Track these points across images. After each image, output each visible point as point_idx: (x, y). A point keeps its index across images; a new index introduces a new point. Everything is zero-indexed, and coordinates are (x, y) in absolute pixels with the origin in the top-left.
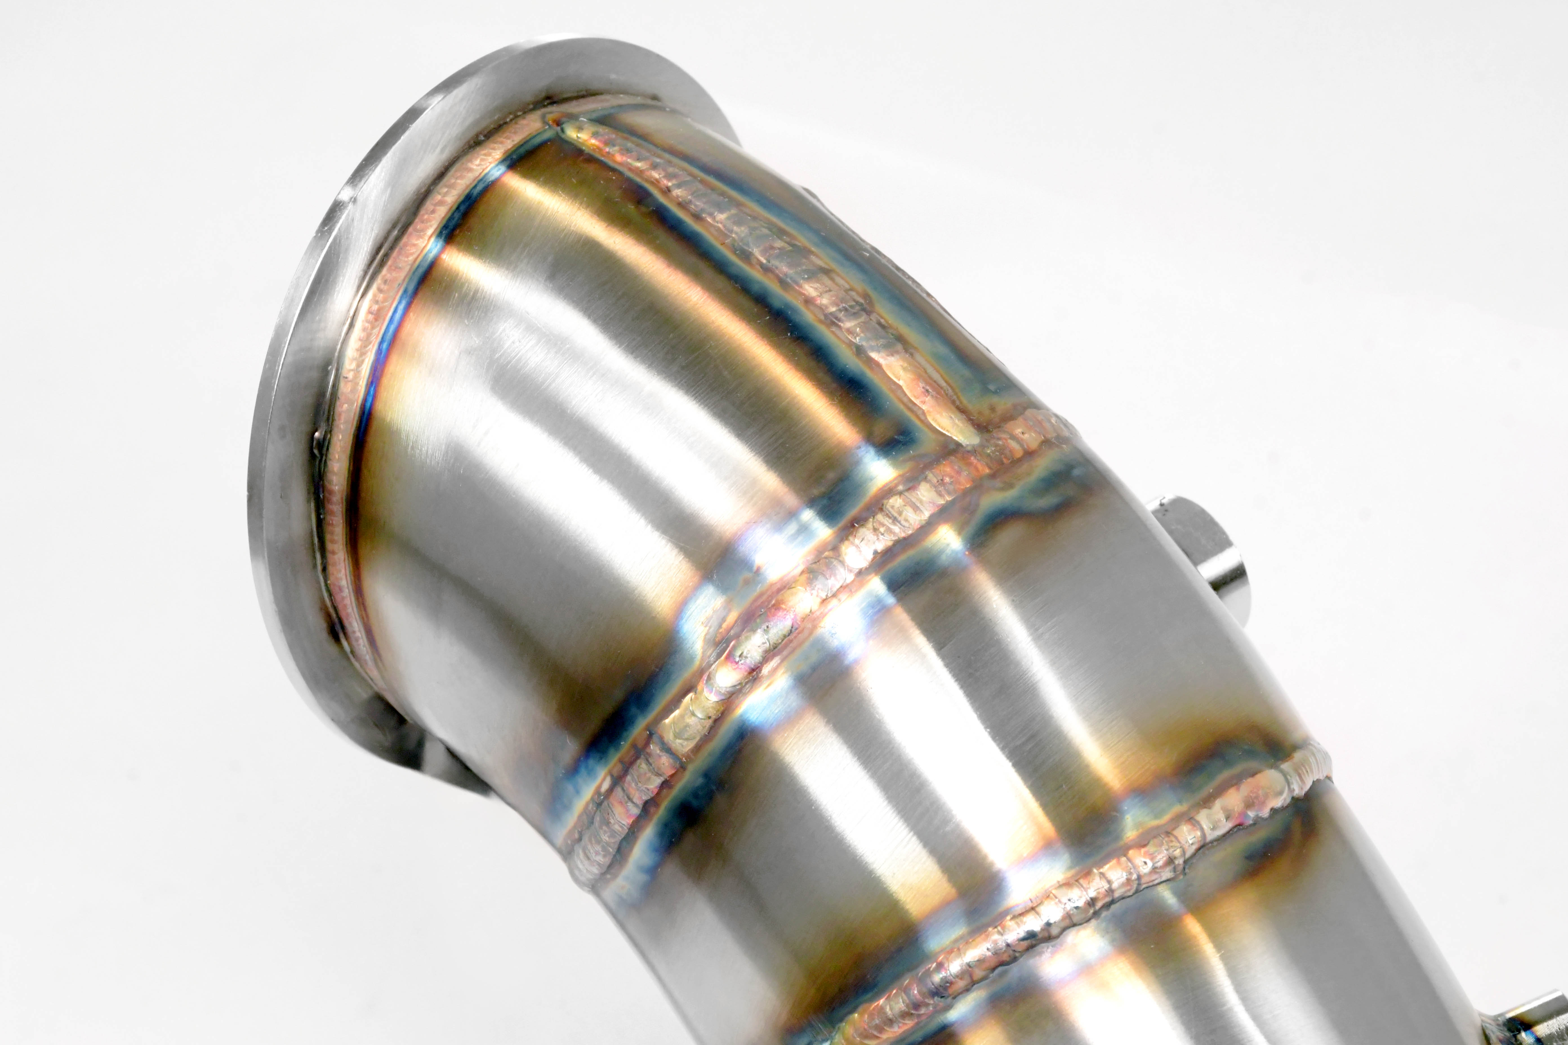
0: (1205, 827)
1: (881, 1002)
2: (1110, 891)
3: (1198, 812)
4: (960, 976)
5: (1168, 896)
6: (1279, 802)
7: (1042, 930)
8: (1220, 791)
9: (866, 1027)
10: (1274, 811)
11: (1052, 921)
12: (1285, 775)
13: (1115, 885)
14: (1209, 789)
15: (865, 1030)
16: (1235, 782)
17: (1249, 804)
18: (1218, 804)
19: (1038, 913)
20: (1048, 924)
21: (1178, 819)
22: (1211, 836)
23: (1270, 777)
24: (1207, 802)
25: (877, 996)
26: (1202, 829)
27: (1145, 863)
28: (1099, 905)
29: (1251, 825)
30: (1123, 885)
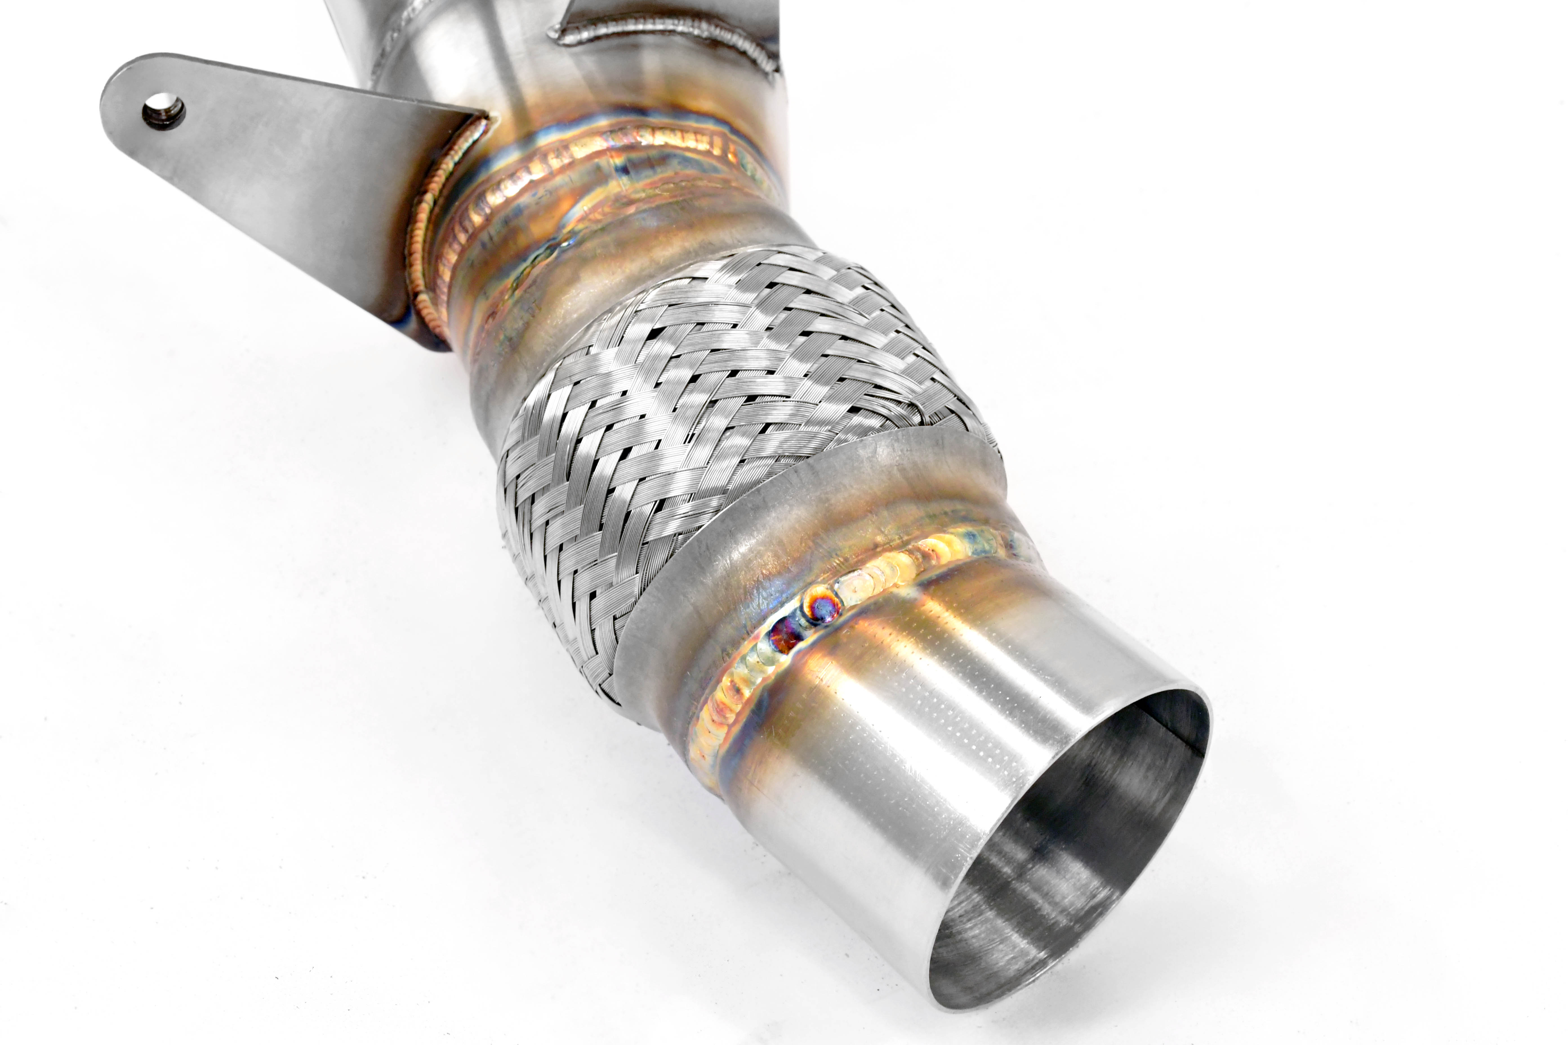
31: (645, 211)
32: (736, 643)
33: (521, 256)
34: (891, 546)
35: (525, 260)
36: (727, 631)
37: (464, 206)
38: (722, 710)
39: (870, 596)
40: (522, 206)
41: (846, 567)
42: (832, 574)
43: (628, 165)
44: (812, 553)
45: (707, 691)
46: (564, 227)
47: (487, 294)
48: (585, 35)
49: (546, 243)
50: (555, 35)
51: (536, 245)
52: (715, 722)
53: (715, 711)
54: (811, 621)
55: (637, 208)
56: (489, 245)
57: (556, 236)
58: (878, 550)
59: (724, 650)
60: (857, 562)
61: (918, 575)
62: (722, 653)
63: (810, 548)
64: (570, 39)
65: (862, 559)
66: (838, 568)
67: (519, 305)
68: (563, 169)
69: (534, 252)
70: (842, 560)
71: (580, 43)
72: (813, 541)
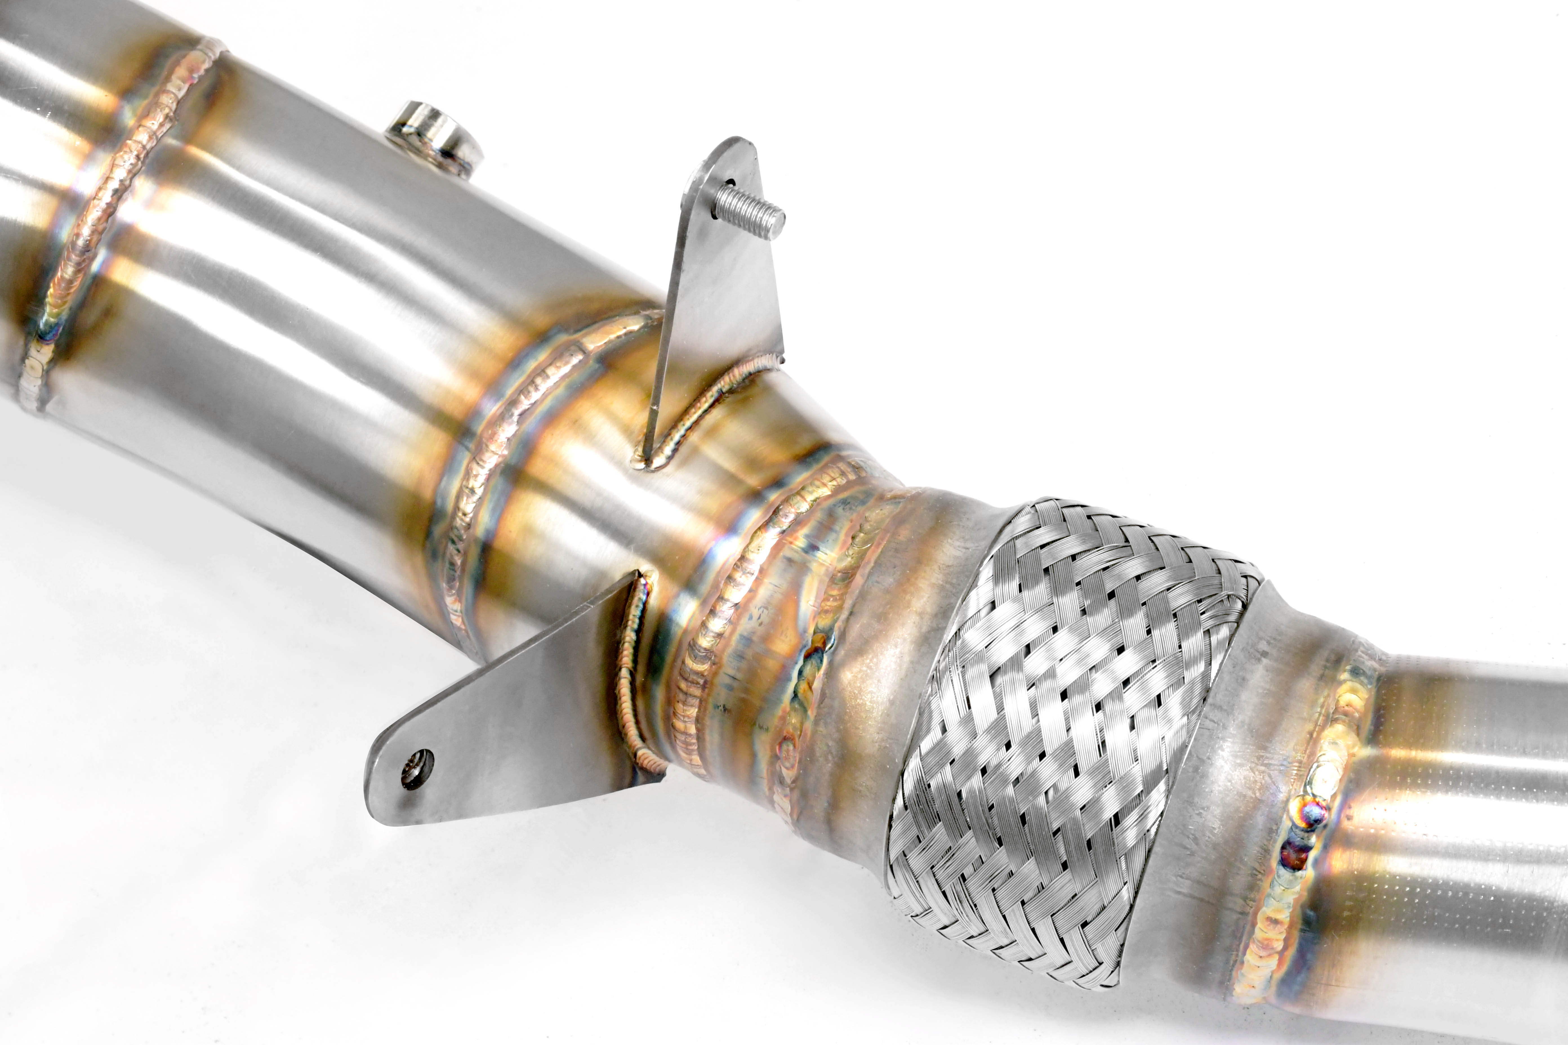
0: (174, 91)
1: (59, 274)
2: (144, 147)
3: (166, 86)
4: (93, 232)
5: (171, 141)
6: (207, 65)
7: (120, 185)
8: (171, 72)
9: (60, 292)
10: (207, 71)
11: (122, 178)
12: (201, 50)
13: (145, 142)
14: (165, 73)
15: (60, 294)
16: (177, 63)
17: (191, 71)
18: (174, 77)
19: (113, 178)
20: (121, 181)
21: (157, 95)
22: (181, 94)
23: (194, 55)
24: (168, 79)
25: (55, 271)
26: (173, 93)
27: (153, 124)
28: (142, 156)
29: (198, 82)
30: (149, 141)
31: (870, 574)
32: (1253, 887)
33: (782, 678)
34: (1320, 725)
35: (789, 679)
36: (1238, 883)
37: (679, 662)
38: (1268, 945)
39: (1340, 777)
40: (745, 634)
41: (1304, 768)
42: (1299, 781)
43: (811, 541)
44: (1270, 776)
45: (1244, 938)
46: (805, 631)
47: (765, 727)
48: (668, 450)
49: (800, 655)
50: (642, 465)
51: (791, 659)
52: (1264, 957)
53: (1262, 950)
54: (1309, 829)
55: (862, 576)
56: (736, 684)
57: (804, 642)
58: (1315, 735)
59: (1245, 899)
60: (1309, 757)
61: (1358, 735)
62: (1245, 901)
63: (1263, 772)
64: (658, 461)
65: (1310, 752)
66: (1299, 772)
67: (822, 723)
68: (758, 581)
69: (793, 668)
70: (1297, 764)
71: (670, 458)
72: (1263, 765)
